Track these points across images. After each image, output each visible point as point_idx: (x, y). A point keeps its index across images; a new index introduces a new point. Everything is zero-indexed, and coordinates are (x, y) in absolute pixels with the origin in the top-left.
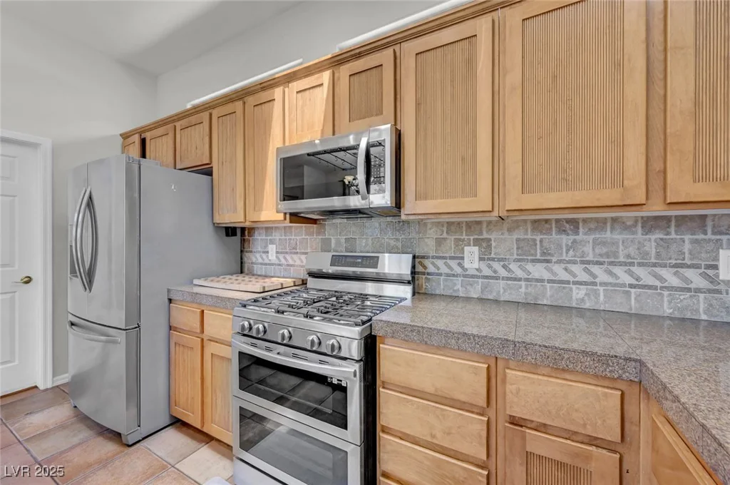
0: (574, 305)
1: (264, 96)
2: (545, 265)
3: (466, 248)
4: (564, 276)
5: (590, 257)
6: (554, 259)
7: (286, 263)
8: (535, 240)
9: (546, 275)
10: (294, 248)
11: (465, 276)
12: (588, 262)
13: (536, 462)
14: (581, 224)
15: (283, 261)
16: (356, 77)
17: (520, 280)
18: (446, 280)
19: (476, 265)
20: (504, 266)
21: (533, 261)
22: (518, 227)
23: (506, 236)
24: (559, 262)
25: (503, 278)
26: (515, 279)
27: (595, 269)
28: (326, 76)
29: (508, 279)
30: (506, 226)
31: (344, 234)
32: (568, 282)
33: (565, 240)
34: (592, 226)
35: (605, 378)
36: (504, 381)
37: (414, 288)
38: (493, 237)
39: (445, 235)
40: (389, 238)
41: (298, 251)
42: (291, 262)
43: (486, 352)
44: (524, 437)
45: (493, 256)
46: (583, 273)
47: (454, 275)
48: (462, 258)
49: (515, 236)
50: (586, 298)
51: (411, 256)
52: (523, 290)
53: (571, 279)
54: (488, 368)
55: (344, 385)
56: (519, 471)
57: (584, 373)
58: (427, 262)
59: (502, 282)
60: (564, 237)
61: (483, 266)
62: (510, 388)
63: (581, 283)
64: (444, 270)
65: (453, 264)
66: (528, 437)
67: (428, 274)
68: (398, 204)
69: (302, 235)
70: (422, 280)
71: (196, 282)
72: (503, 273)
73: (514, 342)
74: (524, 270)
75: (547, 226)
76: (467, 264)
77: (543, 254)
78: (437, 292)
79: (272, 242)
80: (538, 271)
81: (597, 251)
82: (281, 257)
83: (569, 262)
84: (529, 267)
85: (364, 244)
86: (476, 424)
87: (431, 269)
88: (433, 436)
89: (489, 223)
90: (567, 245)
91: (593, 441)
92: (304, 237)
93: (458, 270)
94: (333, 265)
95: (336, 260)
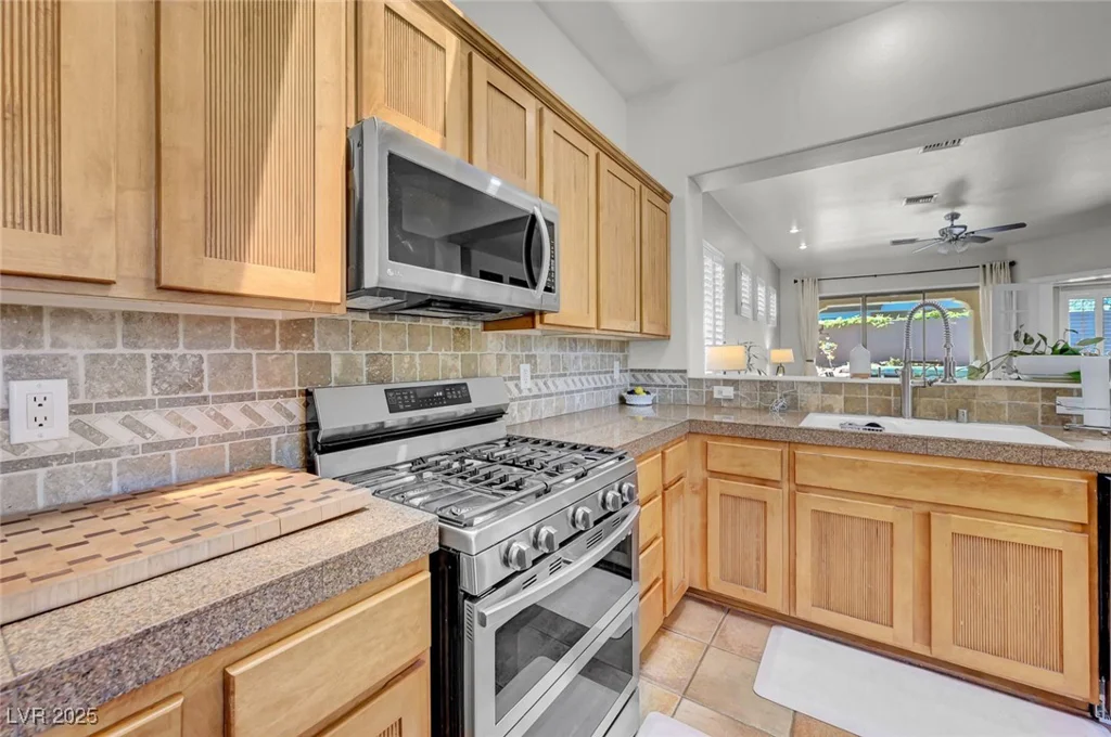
2: (564, 379)
3: (521, 366)
4: (572, 387)
5: (581, 370)
7: (139, 441)
9: (565, 388)
10: (184, 387)
11: (520, 399)
12: (580, 373)
19: (528, 385)
20: (544, 383)
21: (559, 376)
22: (551, 344)
23: (545, 352)
24: (570, 374)
25: (544, 395)
26: (550, 395)
29: (547, 395)
30: (545, 342)
31: (363, 344)
32: (573, 392)
38: (538, 353)
39: (504, 351)
41: (206, 392)
42: (168, 431)
45: (538, 373)
46: (579, 380)
47: (513, 399)
48: (519, 378)
49: (549, 352)
52: (554, 405)
53: (575, 388)
59: (543, 400)
60: (572, 354)
61: (533, 384)
63: (578, 391)
65: (511, 385)
69: (228, 346)
72: (544, 390)
74: (555, 385)
75: (565, 343)
76: (522, 384)
77: (563, 368)
80: (561, 384)
83: (574, 374)
84: (557, 381)
85: (406, 366)
89: (536, 338)
90: (573, 361)
92: (232, 349)
93: (516, 393)
94: (393, 409)
95: (398, 399)
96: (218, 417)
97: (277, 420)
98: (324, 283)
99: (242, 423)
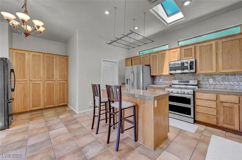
0: (235, 89)
1: (163, 52)
2: (228, 82)
3: (209, 79)
4: (232, 84)
5: (239, 80)
6: (230, 81)
8: (226, 77)
9: (229, 84)
10: (167, 80)
11: (209, 84)
12: (238, 81)
13: (225, 107)
14: (236, 75)
15: (164, 82)
16: (186, 50)
17: (222, 85)
18: (204, 85)
19: (212, 82)
20: (219, 82)
21: (225, 81)
22: (222, 75)
23: (219, 77)
24: (232, 81)
25: (219, 85)
26: (221, 85)
27: (240, 82)
28: (179, 49)
29: (220, 85)
30: (219, 75)
32: (234, 85)
33: (233, 77)
34: (239, 75)
35: (236, 95)
36: (219, 97)
37: (198, 86)
38: (216, 77)
39: (204, 77)
40: (191, 77)
43: (216, 93)
44: (223, 104)
45: (216, 80)
46: (237, 83)
47: (207, 84)
48: (209, 81)
49: (221, 77)
50: (238, 88)
51: (197, 81)
52: (223, 87)
53: (234, 84)
54: (216, 95)
55: (190, 98)
56: (222, 109)
57: (233, 95)
58: (200, 82)
59: (218, 85)
60: (232, 77)
61: (214, 82)
62: (220, 98)
63: (236, 85)
64: (204, 83)
66: (224, 104)
67: (201, 84)
68: (196, 72)
70: (199, 85)
71: (149, 85)
72: (218, 83)
73: (221, 91)
74: (223, 83)
75: (229, 75)
76: (210, 82)
77: (228, 80)
78: (203, 87)
79: (161, 78)
80: (226, 83)
81: (240, 79)
82: (163, 81)
83: (234, 81)
84: (225, 82)
86: (215, 103)
87: (201, 83)
88: (207, 105)
89: (215, 74)
90: (233, 78)
91: (235, 103)
92: (169, 77)
93: (208, 83)
95: (179, 82)
98: (167, 73)
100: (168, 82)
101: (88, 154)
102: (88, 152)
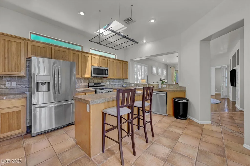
1: (86, 55)
8: (113, 81)
10: (81, 82)
15: (78, 85)
17: (112, 85)
28: (98, 57)
38: (110, 80)
42: (81, 85)
61: (109, 84)
65: (106, 84)
85: (95, 81)
92: (84, 80)
94: (94, 84)
95: (95, 84)
96: (83, 84)
97: (86, 85)
98: (89, 76)
99: (84, 85)
100: (82, 85)
101: (167, 152)
102: (165, 153)
